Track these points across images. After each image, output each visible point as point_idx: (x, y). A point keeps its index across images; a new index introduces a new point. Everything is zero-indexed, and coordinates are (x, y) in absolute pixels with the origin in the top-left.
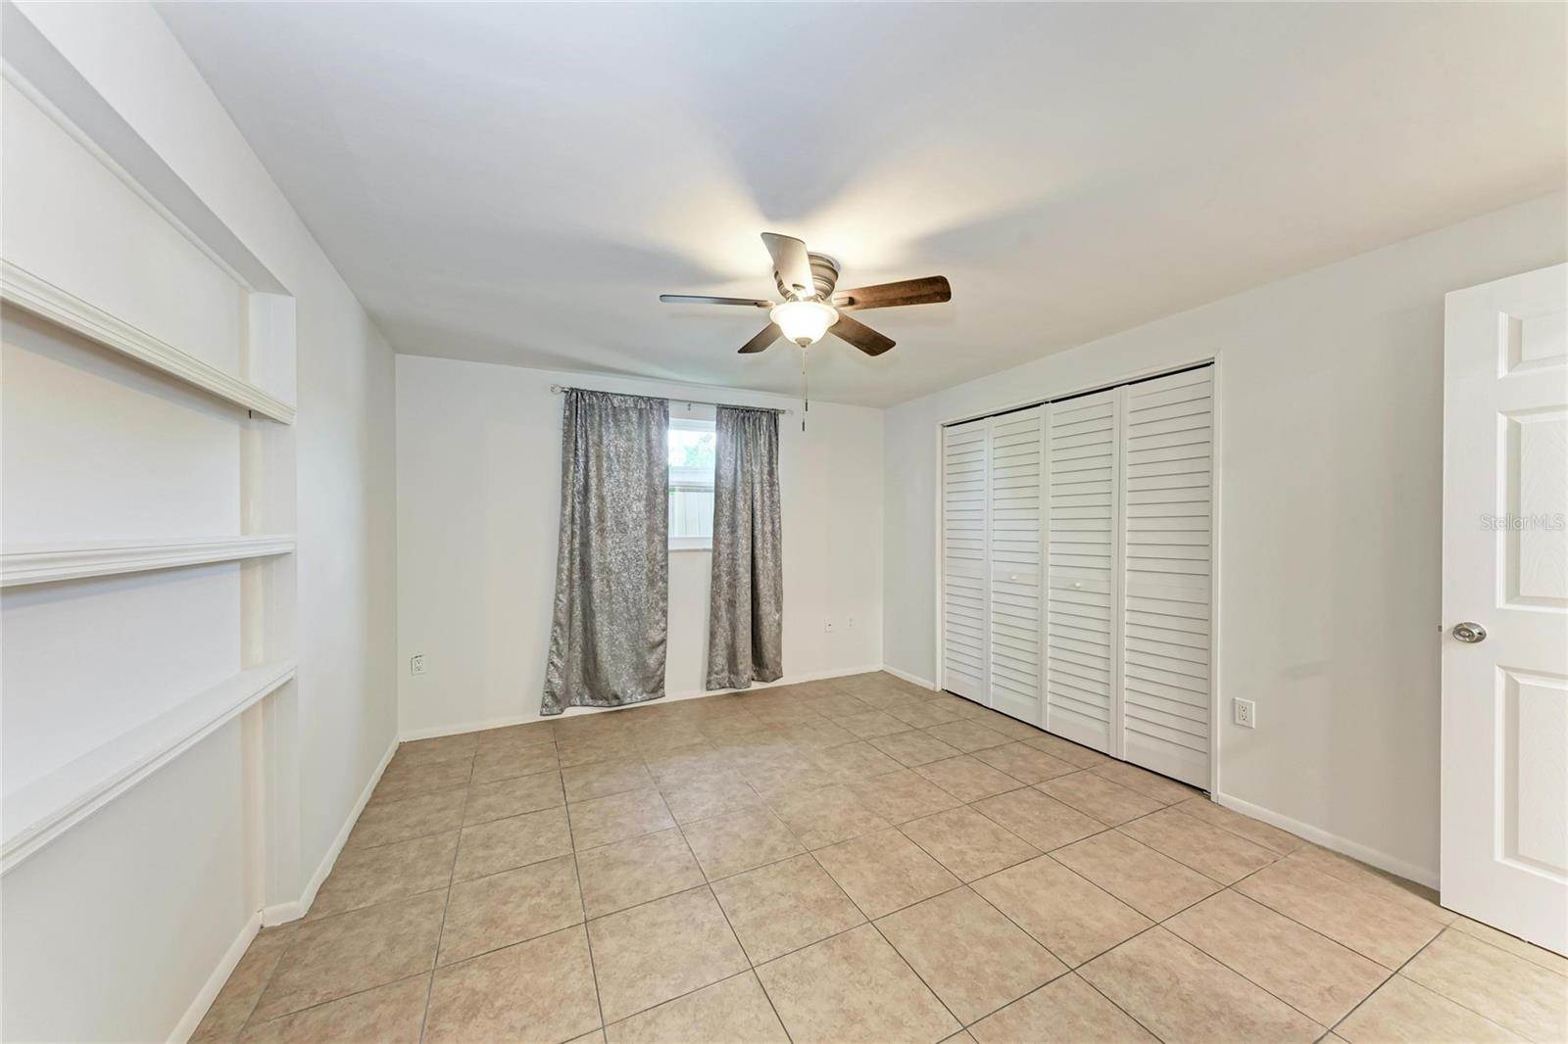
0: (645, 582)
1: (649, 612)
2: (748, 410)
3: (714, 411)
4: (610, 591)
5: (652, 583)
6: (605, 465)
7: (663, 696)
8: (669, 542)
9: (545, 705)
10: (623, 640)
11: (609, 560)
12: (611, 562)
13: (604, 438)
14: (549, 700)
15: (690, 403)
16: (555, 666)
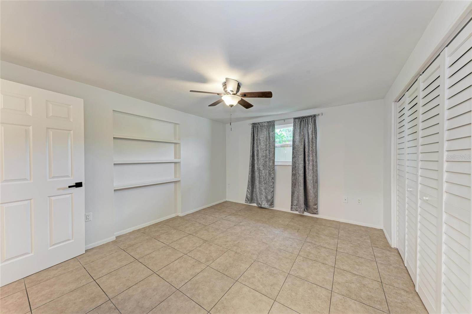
0: (268, 174)
1: (269, 182)
2: (303, 118)
3: (292, 120)
4: (260, 175)
5: (270, 174)
6: (259, 142)
7: (273, 207)
8: (275, 162)
9: (246, 200)
10: (263, 189)
11: (259, 167)
12: (260, 167)
13: (259, 134)
14: (247, 199)
15: (284, 120)
16: (248, 192)
